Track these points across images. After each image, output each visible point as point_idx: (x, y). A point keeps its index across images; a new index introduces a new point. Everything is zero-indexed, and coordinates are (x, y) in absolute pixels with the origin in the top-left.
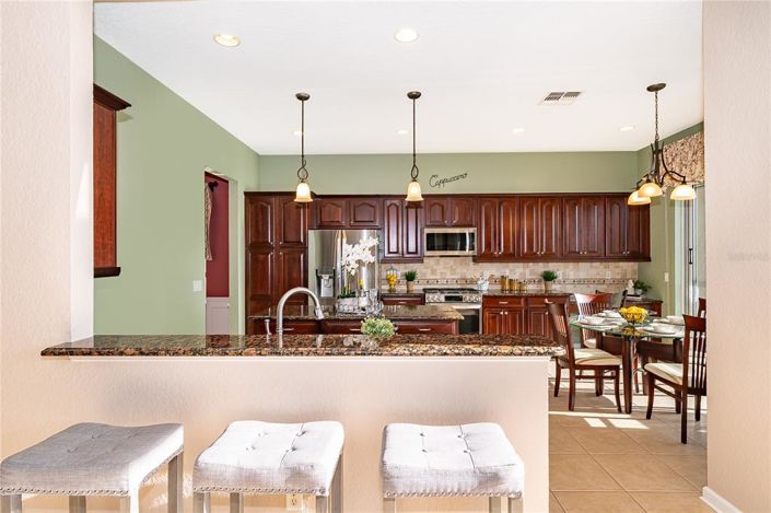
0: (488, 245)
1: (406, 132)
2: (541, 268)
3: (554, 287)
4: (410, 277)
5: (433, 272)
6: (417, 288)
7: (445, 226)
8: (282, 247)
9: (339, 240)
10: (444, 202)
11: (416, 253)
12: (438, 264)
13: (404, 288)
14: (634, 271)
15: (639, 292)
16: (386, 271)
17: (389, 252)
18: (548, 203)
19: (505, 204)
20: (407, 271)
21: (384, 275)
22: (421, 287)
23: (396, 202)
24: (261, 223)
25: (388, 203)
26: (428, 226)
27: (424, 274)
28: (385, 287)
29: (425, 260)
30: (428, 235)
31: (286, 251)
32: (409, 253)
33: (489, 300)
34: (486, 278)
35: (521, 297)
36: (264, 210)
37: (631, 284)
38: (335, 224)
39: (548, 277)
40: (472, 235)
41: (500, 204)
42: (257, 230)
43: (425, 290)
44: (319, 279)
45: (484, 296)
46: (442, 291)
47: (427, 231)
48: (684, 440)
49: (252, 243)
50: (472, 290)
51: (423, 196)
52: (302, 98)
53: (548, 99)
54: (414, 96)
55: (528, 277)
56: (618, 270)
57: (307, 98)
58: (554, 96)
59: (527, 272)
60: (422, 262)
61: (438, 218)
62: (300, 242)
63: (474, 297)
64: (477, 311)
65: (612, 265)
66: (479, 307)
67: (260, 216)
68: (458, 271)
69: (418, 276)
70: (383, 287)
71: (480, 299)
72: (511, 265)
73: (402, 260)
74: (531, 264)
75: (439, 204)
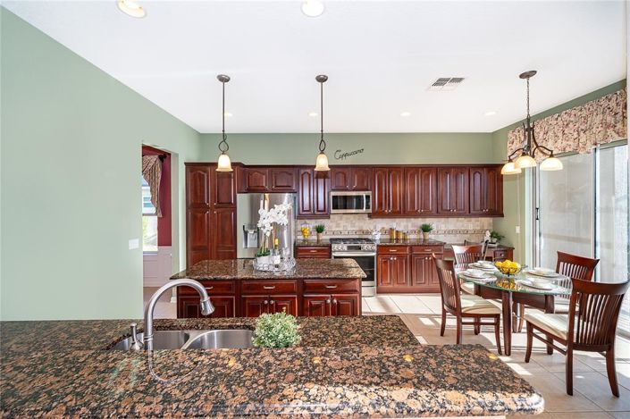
0: (380, 204)
1: (316, 114)
2: (420, 222)
3: (430, 236)
4: (320, 230)
5: (338, 225)
6: (325, 237)
7: (347, 190)
8: (216, 207)
9: (262, 202)
10: (346, 170)
11: (324, 211)
12: (341, 219)
13: (315, 238)
14: (489, 224)
15: (495, 240)
16: (301, 225)
17: (303, 211)
18: (426, 172)
19: (393, 172)
20: (317, 225)
21: (299, 228)
22: (328, 237)
23: (309, 171)
24: (199, 188)
25: (302, 171)
26: (334, 190)
27: (330, 227)
28: (301, 237)
29: (331, 216)
30: (333, 197)
31: (220, 210)
32: (318, 211)
33: (382, 249)
34: (379, 229)
35: (406, 246)
36: (201, 177)
37: (488, 234)
38: (259, 188)
39: (426, 229)
40: (368, 197)
41: (389, 172)
42: (195, 193)
43: (331, 239)
44: (246, 233)
45: (378, 246)
46: (344, 240)
47: (333, 194)
48: (570, 391)
49: (192, 204)
50: (368, 240)
51: (330, 166)
52: (224, 79)
53: (435, 84)
54: (322, 79)
55: (410, 228)
56: (478, 223)
57: (227, 80)
58: (441, 82)
59: (410, 225)
60: (329, 218)
61: (341, 184)
62: (231, 203)
63: (370, 246)
64: (373, 257)
65: (473, 219)
66: (374, 254)
67: (198, 183)
68: (357, 224)
69: (326, 229)
70: (299, 237)
71: (375, 248)
72: (397, 220)
73: (313, 216)
74: (412, 219)
75: (343, 173)
